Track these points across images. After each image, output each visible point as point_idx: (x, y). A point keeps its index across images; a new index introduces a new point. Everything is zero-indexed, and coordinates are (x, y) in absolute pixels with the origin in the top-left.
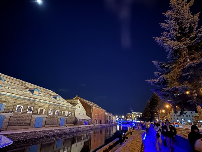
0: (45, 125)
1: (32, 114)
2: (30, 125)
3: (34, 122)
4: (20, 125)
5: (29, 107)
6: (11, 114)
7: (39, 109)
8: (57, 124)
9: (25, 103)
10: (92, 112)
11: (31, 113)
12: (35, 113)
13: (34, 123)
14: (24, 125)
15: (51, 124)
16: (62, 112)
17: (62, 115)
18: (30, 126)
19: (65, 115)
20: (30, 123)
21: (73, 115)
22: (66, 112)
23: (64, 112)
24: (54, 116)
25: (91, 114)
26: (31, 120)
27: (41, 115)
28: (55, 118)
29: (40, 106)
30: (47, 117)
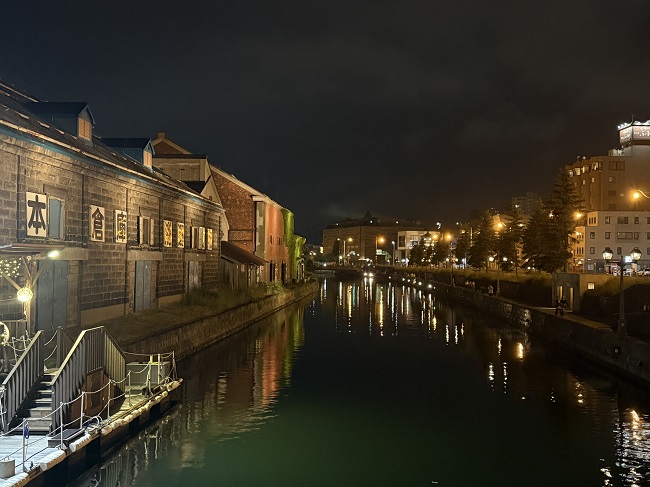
0: (158, 296)
1: (127, 249)
2: (126, 301)
3: (132, 286)
4: (105, 304)
5: (118, 212)
6: (83, 249)
7: (141, 220)
8: (184, 292)
9: (106, 195)
10: (260, 222)
11: (125, 241)
12: (132, 243)
13: (133, 292)
14: (112, 303)
15: (169, 294)
16: (193, 229)
17: (193, 246)
18: (127, 305)
19: (200, 247)
20: (126, 294)
21: (216, 244)
22: (202, 230)
23: (196, 230)
24: (173, 251)
25: (257, 234)
26: (126, 275)
27: (146, 252)
28: (177, 264)
29: (140, 204)
30: (160, 259)
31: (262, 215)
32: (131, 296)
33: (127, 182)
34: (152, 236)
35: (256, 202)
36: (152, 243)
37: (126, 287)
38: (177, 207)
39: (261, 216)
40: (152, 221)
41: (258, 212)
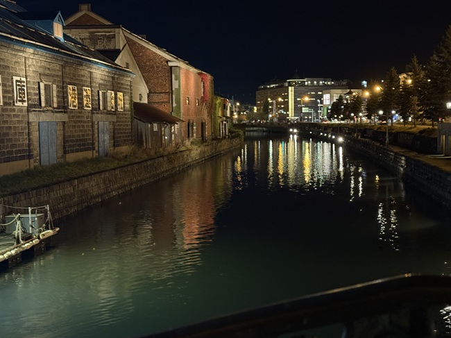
0: (65, 152)
1: (28, 111)
2: (30, 157)
4: (8, 160)
5: (15, 78)
7: (42, 85)
8: (94, 149)
9: (2, 63)
10: (175, 86)
11: (26, 104)
12: (35, 106)
13: (38, 149)
14: (15, 159)
15: (77, 151)
16: (100, 92)
17: (101, 108)
18: (32, 161)
19: (109, 109)
20: (30, 151)
21: (127, 106)
22: (111, 94)
23: (104, 93)
24: (81, 113)
25: (174, 96)
26: (29, 134)
27: (49, 114)
28: (85, 124)
29: (41, 70)
30: (66, 120)
31: (178, 78)
32: (35, 153)
33: (23, 51)
34: (55, 100)
35: (171, 67)
36: (55, 105)
37: (29, 145)
38: (82, 73)
39: (176, 79)
40: (55, 86)
41: (173, 76)
